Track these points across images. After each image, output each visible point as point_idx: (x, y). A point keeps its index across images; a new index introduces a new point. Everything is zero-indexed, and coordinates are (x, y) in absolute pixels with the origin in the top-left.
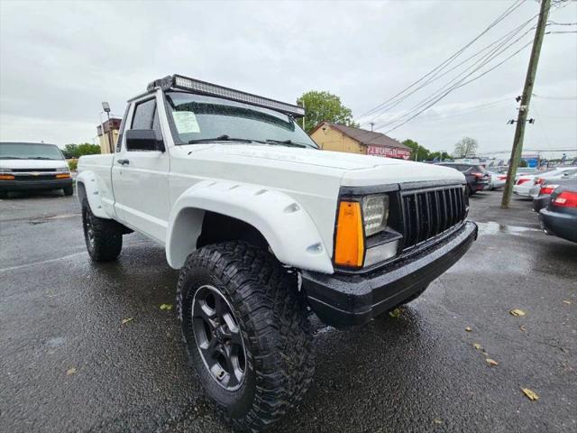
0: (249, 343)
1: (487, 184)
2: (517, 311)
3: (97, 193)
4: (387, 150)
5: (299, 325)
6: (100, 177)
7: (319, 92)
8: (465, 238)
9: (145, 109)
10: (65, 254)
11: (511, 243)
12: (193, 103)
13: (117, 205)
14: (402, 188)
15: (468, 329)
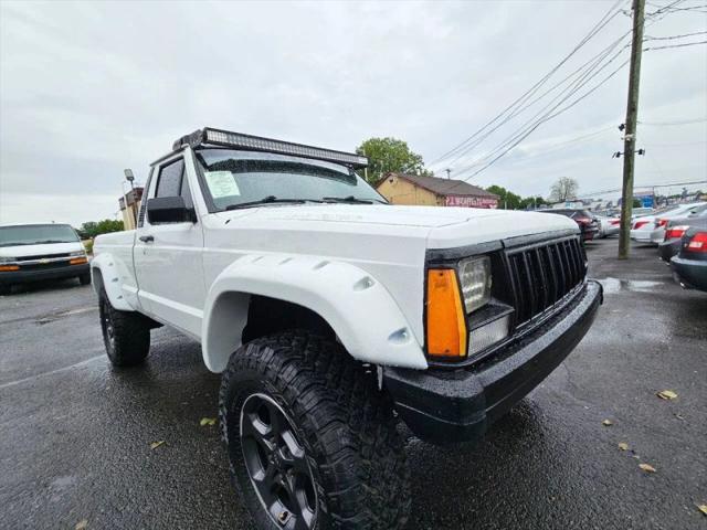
0: (319, 472)
1: (597, 231)
2: (667, 393)
3: (116, 280)
4: (470, 199)
5: (386, 441)
6: (120, 260)
7: (382, 138)
8: (590, 303)
9: (171, 172)
10: (79, 360)
11: (640, 302)
12: (230, 160)
13: (141, 293)
14: (506, 246)
15: (607, 422)
